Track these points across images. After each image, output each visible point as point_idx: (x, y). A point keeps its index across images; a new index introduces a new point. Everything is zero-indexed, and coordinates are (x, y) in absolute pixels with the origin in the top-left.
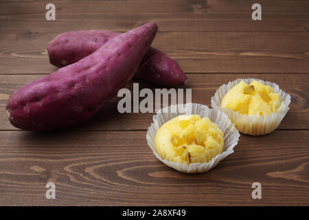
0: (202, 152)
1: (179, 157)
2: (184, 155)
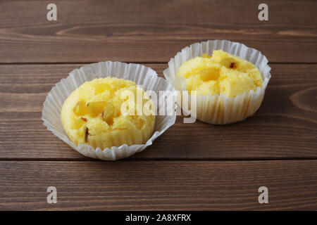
0: (104, 131)
1: (75, 131)
2: (82, 130)
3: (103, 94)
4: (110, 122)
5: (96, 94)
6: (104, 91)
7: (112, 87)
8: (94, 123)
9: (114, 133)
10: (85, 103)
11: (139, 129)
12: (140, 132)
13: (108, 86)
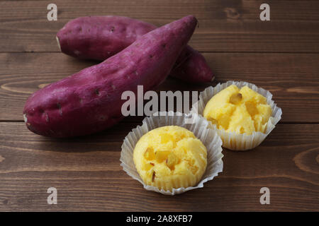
0: (168, 175)
1: (145, 172)
2: (150, 172)
3: (168, 143)
4: (172, 168)
5: (162, 143)
6: (168, 141)
7: (175, 137)
8: (160, 168)
9: (175, 177)
10: (153, 150)
11: (194, 174)
12: (194, 176)
13: (172, 137)
